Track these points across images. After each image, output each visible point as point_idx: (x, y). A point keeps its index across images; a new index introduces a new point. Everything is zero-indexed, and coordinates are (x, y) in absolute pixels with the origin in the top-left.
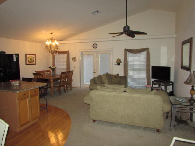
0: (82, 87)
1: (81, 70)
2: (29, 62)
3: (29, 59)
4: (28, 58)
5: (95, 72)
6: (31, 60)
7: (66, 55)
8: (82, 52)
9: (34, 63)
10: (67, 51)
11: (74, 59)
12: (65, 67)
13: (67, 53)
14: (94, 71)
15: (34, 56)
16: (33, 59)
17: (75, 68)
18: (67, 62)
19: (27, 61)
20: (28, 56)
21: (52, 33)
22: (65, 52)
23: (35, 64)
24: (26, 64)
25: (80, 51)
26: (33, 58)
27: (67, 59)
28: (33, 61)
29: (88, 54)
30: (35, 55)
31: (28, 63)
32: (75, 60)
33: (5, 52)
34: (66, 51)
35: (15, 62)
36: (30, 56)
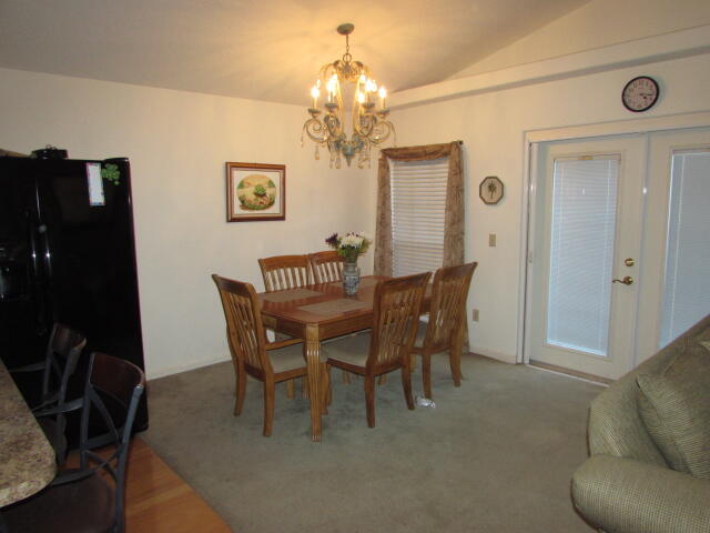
0: (531, 362)
1: (533, 256)
2: (244, 205)
3: (249, 193)
4: (241, 186)
5: (627, 281)
6: (257, 194)
7: (442, 169)
8: (543, 145)
9: (275, 210)
10: (452, 144)
11: (492, 188)
12: (437, 236)
13: (451, 153)
14: (624, 272)
15: (275, 176)
16: (269, 192)
17: (492, 241)
18: (449, 208)
19: (237, 203)
20: (239, 176)
21: (345, 30)
22: (442, 146)
23: (282, 218)
24: (233, 220)
25: (531, 137)
26: (271, 184)
27: (450, 188)
28: (271, 204)
29: (585, 158)
30: (281, 168)
31: (238, 211)
32: (496, 195)
33: (64, 153)
34: (449, 141)
35: (98, 208)
36: (252, 177)
